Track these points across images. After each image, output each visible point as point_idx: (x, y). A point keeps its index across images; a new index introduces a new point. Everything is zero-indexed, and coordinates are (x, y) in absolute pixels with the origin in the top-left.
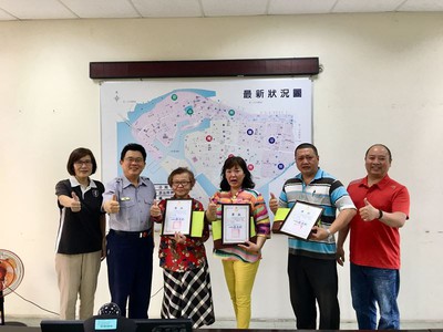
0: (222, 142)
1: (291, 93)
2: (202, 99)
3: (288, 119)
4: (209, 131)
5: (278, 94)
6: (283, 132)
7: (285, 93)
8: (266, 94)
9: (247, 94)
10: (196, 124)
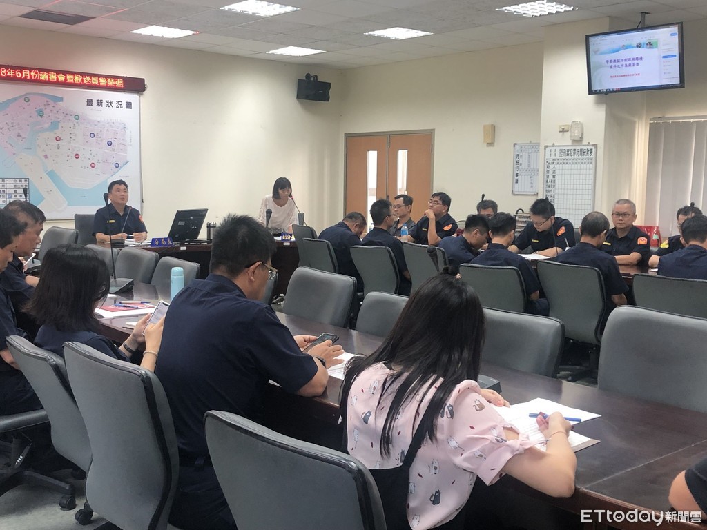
0: (69, 143)
1: (124, 105)
2: (51, 103)
3: (122, 126)
4: (58, 132)
5: (114, 104)
6: (118, 136)
7: (119, 104)
8: (105, 103)
9: (90, 102)
10: (46, 126)
